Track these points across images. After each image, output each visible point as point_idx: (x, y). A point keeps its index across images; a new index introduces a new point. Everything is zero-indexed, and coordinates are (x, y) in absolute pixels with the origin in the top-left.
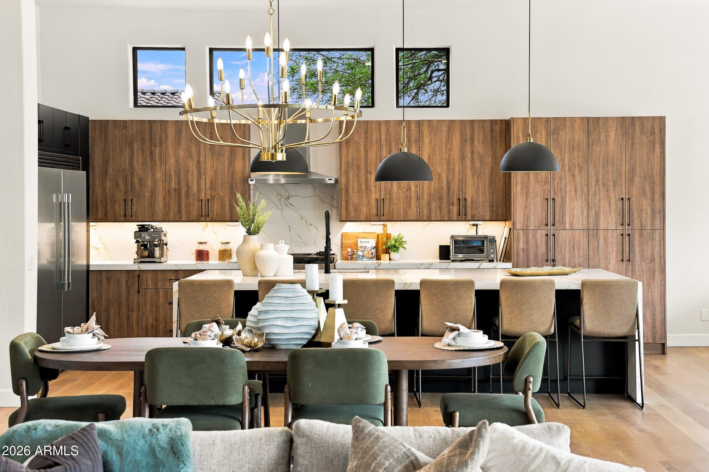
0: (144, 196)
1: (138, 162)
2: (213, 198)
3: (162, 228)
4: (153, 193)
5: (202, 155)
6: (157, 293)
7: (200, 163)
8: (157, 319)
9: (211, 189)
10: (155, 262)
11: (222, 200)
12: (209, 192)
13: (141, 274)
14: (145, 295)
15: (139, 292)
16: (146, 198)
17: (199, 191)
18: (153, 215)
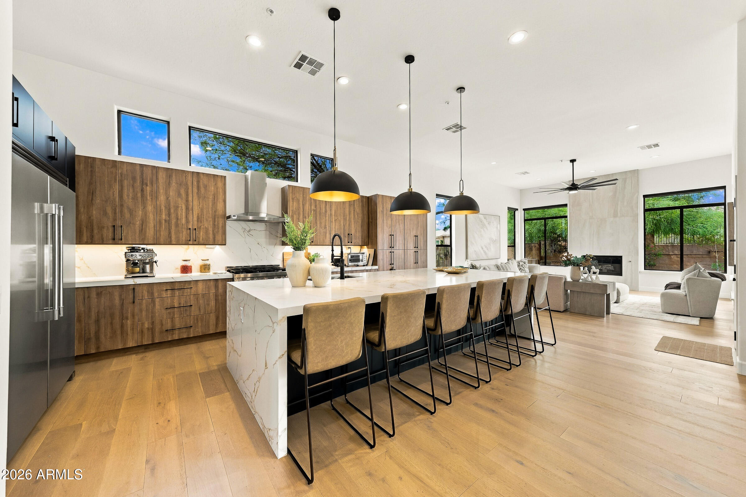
0: (134, 224)
1: (128, 196)
2: (200, 228)
3: (152, 249)
4: (144, 222)
5: (190, 196)
6: (153, 301)
7: (188, 202)
8: (153, 323)
9: (198, 221)
10: (147, 276)
11: (207, 230)
12: (196, 223)
13: (136, 288)
14: (140, 304)
15: (134, 302)
16: (137, 226)
17: (187, 221)
18: (144, 239)
